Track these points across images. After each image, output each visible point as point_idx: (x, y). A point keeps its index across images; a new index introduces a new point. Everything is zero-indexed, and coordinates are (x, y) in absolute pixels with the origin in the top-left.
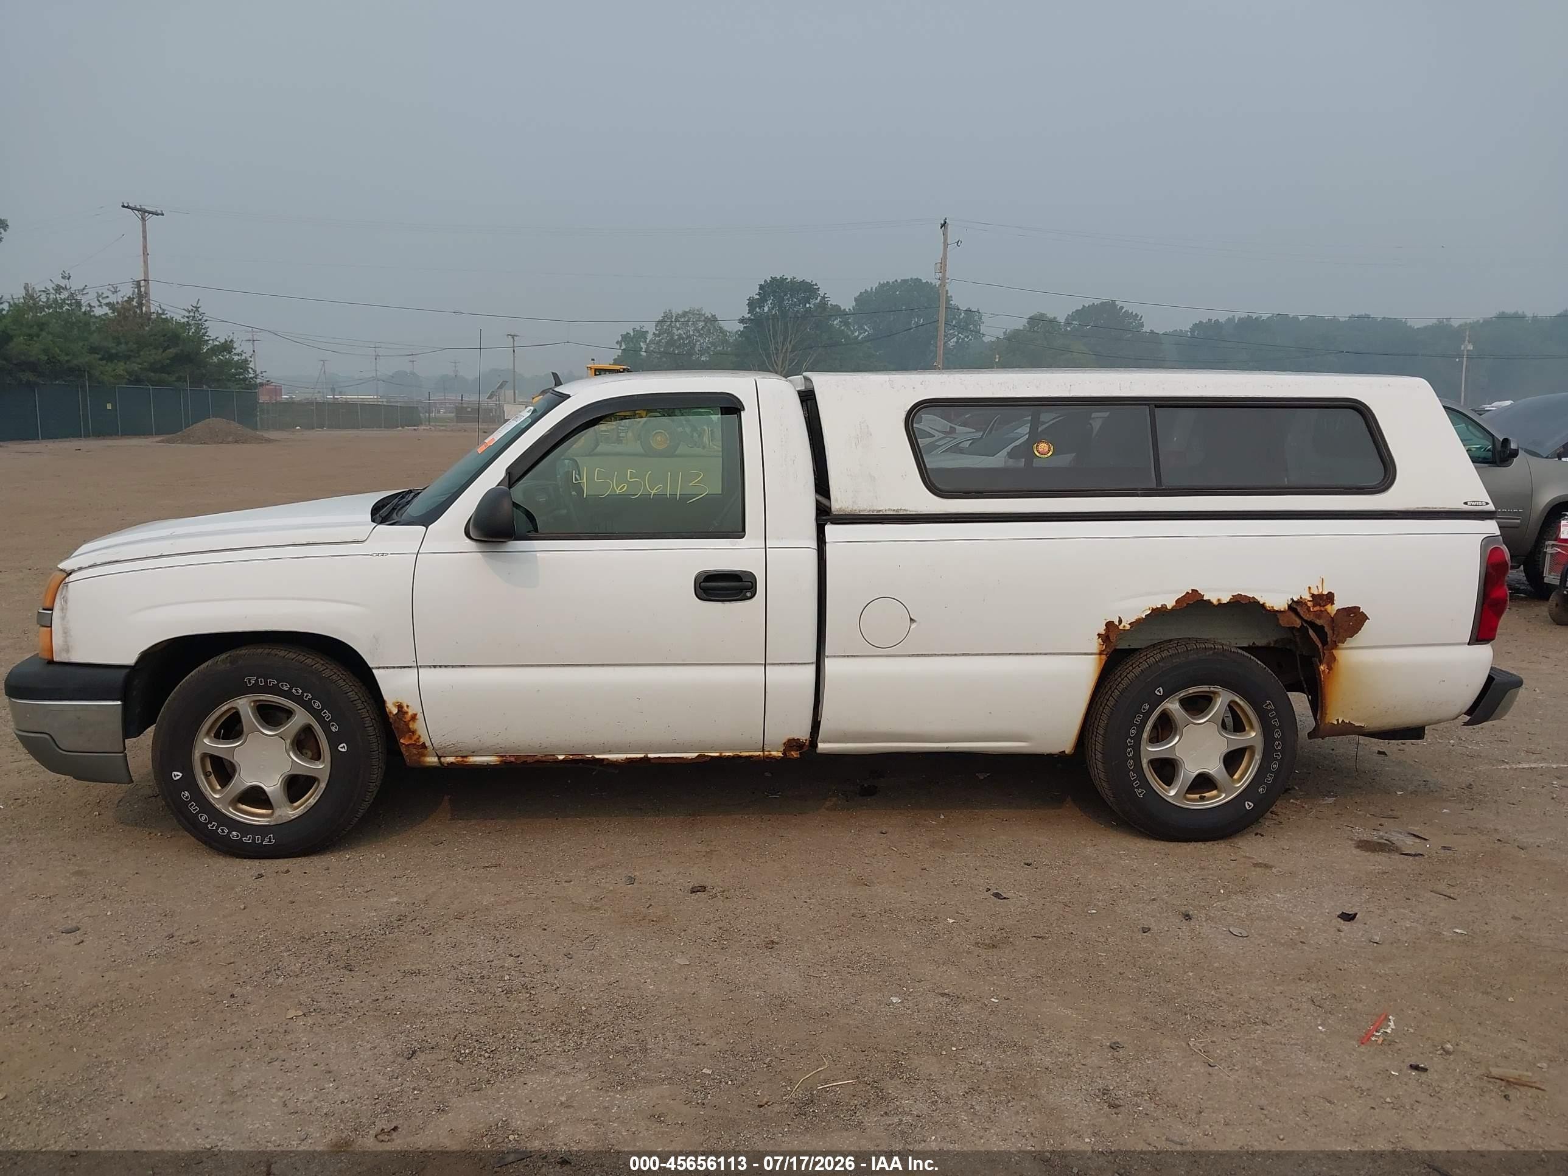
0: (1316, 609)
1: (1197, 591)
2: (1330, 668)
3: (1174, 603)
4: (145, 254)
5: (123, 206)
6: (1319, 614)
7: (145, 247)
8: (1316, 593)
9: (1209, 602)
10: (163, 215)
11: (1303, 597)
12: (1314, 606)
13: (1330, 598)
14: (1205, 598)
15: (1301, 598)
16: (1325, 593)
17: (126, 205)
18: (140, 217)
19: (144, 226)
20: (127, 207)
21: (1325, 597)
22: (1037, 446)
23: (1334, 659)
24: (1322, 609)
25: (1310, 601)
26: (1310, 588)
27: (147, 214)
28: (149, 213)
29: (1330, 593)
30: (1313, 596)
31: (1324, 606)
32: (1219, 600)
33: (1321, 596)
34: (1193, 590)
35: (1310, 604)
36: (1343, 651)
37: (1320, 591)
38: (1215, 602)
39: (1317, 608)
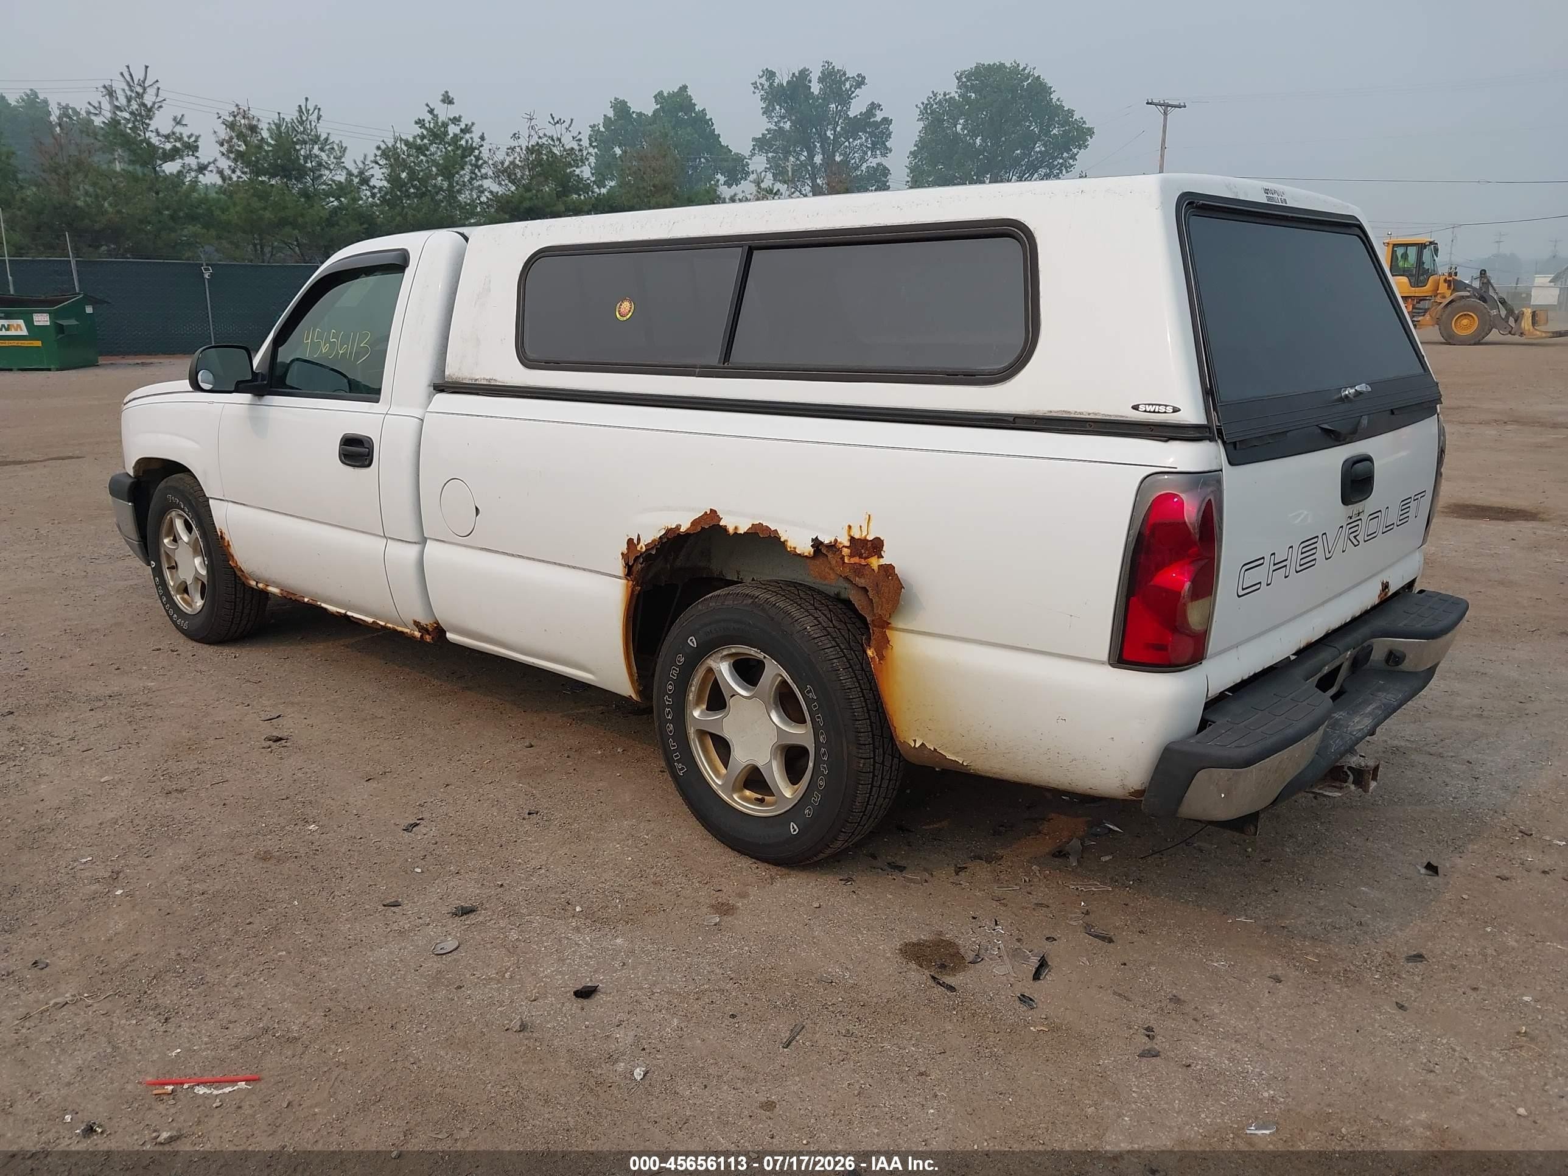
0: (853, 560)
1: (716, 511)
2: (882, 657)
3: (689, 525)
4: (1163, 148)
5: (1148, 103)
6: (859, 570)
7: (1164, 141)
8: (857, 536)
9: (724, 529)
10: (1185, 107)
11: (839, 540)
12: (851, 556)
13: (876, 547)
14: (722, 523)
15: (836, 540)
16: (870, 538)
17: (1150, 101)
18: (1163, 112)
19: (1165, 120)
20: (1151, 104)
21: (869, 545)
22: (621, 305)
23: (885, 642)
24: (863, 562)
25: (846, 547)
26: (850, 527)
27: (1169, 108)
28: (1172, 106)
29: (878, 539)
30: (852, 539)
31: (865, 558)
32: (736, 528)
33: (864, 542)
34: (711, 510)
35: (846, 551)
36: (901, 634)
37: (864, 535)
38: (731, 530)
39: (856, 560)
